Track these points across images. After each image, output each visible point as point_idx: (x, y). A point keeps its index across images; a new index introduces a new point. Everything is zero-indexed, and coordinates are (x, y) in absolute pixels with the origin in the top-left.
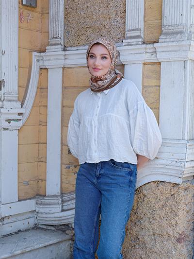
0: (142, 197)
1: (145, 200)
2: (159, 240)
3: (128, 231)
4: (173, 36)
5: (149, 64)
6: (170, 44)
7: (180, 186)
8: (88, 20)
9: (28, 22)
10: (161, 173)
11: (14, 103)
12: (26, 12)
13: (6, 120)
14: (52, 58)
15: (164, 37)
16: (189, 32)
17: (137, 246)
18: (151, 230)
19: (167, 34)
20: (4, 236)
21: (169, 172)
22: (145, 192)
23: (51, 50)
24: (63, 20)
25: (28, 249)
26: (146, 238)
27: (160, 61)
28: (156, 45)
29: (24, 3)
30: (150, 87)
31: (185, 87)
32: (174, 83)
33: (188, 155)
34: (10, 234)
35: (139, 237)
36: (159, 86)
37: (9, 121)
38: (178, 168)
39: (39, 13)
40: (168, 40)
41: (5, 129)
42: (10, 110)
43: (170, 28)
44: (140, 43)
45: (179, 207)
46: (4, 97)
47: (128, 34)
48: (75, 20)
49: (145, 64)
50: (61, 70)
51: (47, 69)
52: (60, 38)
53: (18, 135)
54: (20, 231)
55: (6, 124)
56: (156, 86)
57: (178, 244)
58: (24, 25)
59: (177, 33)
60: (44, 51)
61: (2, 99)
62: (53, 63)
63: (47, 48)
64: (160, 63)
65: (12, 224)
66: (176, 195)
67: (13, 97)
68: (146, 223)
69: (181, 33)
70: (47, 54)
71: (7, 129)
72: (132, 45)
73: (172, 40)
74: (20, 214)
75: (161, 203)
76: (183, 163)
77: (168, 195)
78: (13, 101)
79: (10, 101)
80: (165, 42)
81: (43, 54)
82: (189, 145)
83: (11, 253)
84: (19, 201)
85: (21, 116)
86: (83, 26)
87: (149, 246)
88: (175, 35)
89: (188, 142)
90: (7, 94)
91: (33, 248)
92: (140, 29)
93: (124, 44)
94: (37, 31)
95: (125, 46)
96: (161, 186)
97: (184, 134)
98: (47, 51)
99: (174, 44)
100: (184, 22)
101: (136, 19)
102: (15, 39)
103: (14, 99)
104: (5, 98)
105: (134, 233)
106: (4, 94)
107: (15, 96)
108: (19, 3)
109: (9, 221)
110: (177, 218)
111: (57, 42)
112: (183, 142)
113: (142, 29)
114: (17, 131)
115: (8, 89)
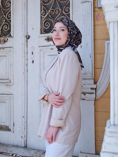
11: (88, 80)
37: (84, 94)
41: (82, 99)
42: (83, 85)
53: (95, 104)
55: (83, 96)
71: (85, 99)
79: (85, 79)
82: (111, 132)
85: (94, 90)
90: (84, 74)
103: (89, 77)
107: (89, 76)
114: (94, 101)
115: (84, 71)
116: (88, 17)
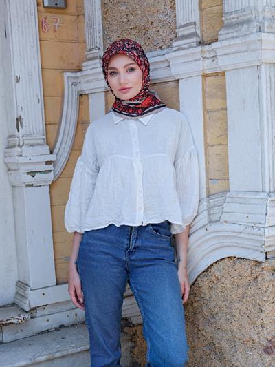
0: (215, 282)
1: (220, 286)
2: (240, 348)
3: (199, 333)
4: (236, 29)
5: (211, 75)
6: (233, 42)
7: (263, 265)
8: (131, 17)
9: (55, 31)
10: (235, 244)
11: (39, 147)
12: (50, 17)
13: (28, 173)
14: (91, 78)
15: (226, 32)
16: (261, 20)
17: (213, 356)
18: (230, 332)
19: (229, 26)
20: (38, 334)
21: (246, 243)
22: (218, 274)
23: (88, 68)
24: (101, 21)
25: (59, 354)
26: (223, 343)
27: (224, 70)
28: (214, 45)
29: (46, 5)
30: (215, 111)
31: (261, 108)
32: (245, 103)
33: (269, 216)
34: (48, 331)
35: (214, 341)
36: (226, 109)
37: (33, 174)
38: (256, 238)
39: (73, 15)
40: (230, 35)
41: (27, 186)
42: (32, 158)
43: (232, 16)
44: (195, 44)
45: (265, 298)
46: (23, 140)
47: (181, 32)
48: (116, 20)
49: (205, 76)
50: (103, 94)
51: (87, 95)
52: (99, 49)
53: (50, 192)
54: (62, 326)
55: (29, 179)
56: (222, 109)
57: (267, 356)
58: (49, 35)
59: (242, 23)
60: (80, 70)
61: (21, 145)
62: (92, 85)
63: (84, 64)
64: (224, 72)
65: (50, 317)
66: (259, 279)
67: (36, 139)
68: (223, 321)
69: (248, 21)
70: (84, 73)
71: (32, 185)
72: (184, 49)
73: (235, 34)
74: (63, 302)
75: (240, 291)
76: (262, 230)
77: (249, 278)
78: (38, 145)
79: (32, 145)
80: (226, 39)
81: (79, 74)
83: (31, 359)
84: (57, 284)
85: (52, 166)
86: (126, 27)
87: (228, 357)
88: (240, 27)
89: (270, 196)
90: (27, 135)
91: (65, 353)
92: (195, 23)
93: (174, 49)
94: (72, 41)
95: (175, 51)
96: (238, 265)
97: (263, 184)
98: (84, 69)
99: (238, 41)
100: (252, 4)
101: (189, 8)
102: (34, 58)
103: (39, 142)
104: (25, 142)
105: (208, 336)
106: (23, 136)
107: (40, 137)
108: (38, 5)
109: (46, 312)
110: (262, 316)
111: (96, 55)
112: (262, 195)
113: (198, 23)
114: (48, 187)
115: (28, 130)
116: (29, 21)
